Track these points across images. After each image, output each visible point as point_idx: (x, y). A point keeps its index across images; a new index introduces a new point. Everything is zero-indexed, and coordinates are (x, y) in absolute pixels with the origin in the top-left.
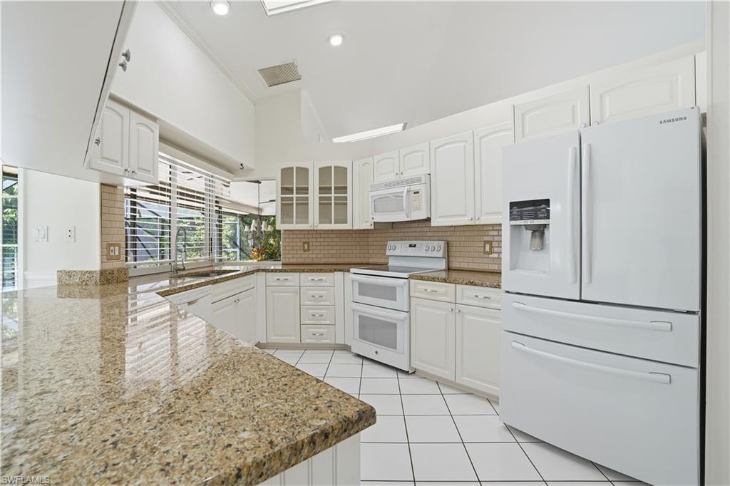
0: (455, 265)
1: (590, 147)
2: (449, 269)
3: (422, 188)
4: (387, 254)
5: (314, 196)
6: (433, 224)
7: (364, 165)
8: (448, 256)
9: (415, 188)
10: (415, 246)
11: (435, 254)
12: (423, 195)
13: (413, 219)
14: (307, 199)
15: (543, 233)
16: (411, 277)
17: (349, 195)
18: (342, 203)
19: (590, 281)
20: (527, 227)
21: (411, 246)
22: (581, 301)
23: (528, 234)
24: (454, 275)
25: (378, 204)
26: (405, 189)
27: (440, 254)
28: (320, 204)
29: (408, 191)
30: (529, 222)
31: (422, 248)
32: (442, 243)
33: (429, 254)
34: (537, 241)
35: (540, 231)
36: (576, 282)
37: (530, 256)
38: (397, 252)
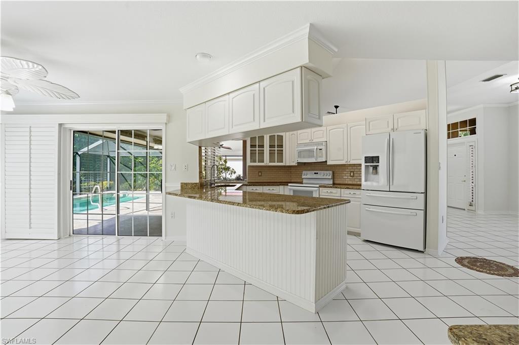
0: (336, 182)
1: (393, 139)
2: (334, 184)
3: (323, 147)
4: (303, 177)
5: (267, 149)
6: (328, 164)
7: (292, 135)
8: (333, 178)
9: (320, 147)
10: (317, 173)
11: (328, 177)
12: (324, 151)
13: (319, 161)
14: (263, 150)
15: (376, 169)
16: (320, 187)
17: (284, 149)
18: (281, 153)
19: (393, 184)
20: (371, 166)
21: (315, 173)
22: (390, 191)
23: (371, 168)
24: (336, 186)
25: (300, 154)
26: (315, 148)
27: (330, 177)
28: (270, 153)
29: (317, 149)
30: (372, 164)
31: (321, 174)
32: (331, 172)
33: (325, 177)
34: (374, 171)
35: (375, 168)
36: (387, 185)
37: (372, 176)
38: (308, 176)
